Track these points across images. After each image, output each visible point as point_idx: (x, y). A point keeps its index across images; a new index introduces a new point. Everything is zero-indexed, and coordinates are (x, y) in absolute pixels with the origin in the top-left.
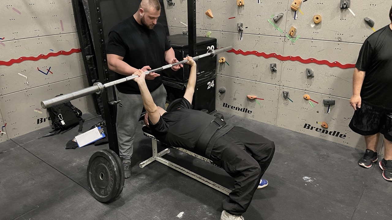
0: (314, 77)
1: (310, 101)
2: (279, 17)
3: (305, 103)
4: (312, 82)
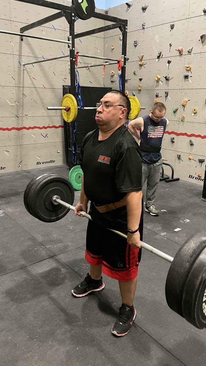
0: (193, 145)
1: (192, 160)
2: (176, 110)
3: (189, 162)
4: (193, 148)
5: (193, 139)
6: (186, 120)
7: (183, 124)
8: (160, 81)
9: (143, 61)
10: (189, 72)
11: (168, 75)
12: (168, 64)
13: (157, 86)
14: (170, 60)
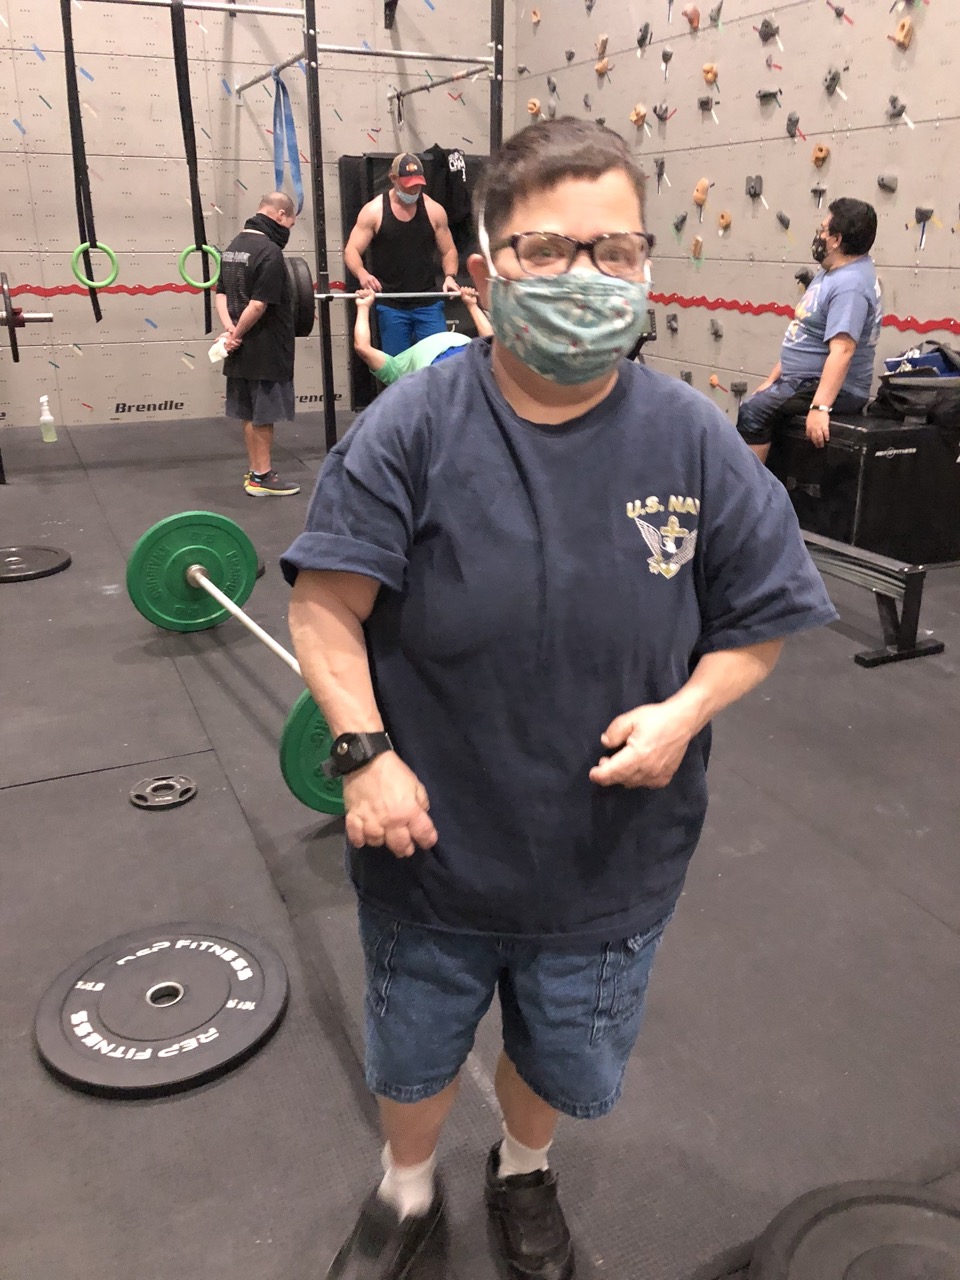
0: (722, 336)
1: (718, 388)
2: (681, 219)
4: (720, 348)
5: (722, 317)
6: (705, 253)
7: (698, 268)
8: (645, 125)
9: (606, 60)
10: (712, 89)
11: (665, 101)
12: (663, 65)
13: (639, 142)
14: (669, 49)
